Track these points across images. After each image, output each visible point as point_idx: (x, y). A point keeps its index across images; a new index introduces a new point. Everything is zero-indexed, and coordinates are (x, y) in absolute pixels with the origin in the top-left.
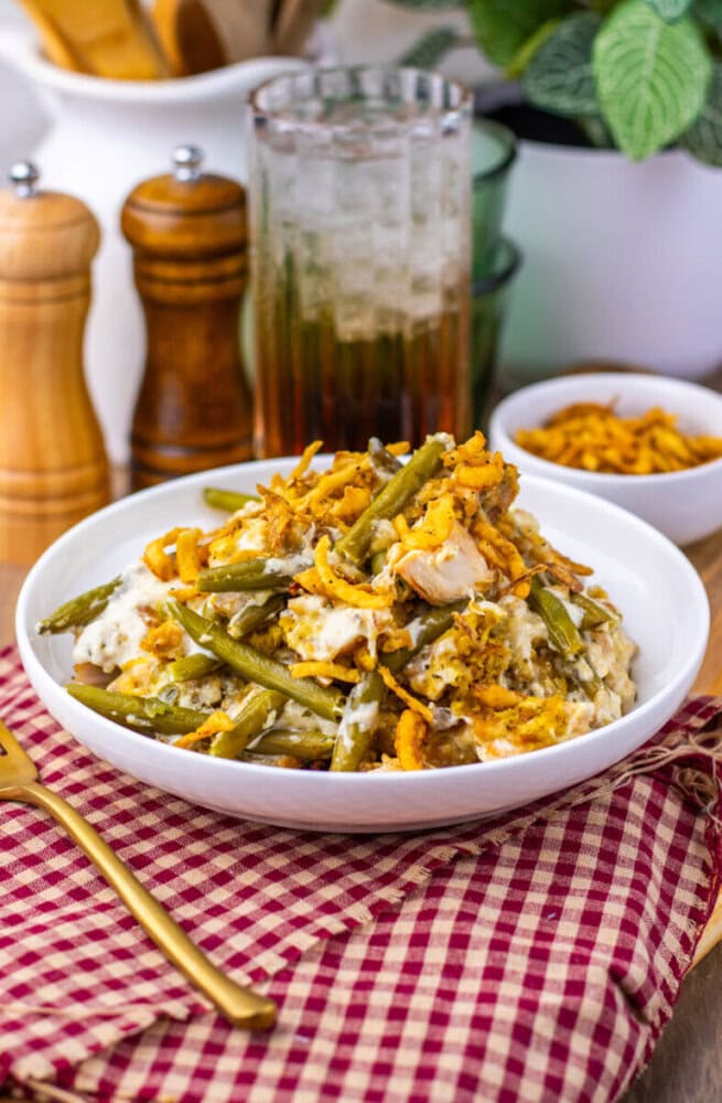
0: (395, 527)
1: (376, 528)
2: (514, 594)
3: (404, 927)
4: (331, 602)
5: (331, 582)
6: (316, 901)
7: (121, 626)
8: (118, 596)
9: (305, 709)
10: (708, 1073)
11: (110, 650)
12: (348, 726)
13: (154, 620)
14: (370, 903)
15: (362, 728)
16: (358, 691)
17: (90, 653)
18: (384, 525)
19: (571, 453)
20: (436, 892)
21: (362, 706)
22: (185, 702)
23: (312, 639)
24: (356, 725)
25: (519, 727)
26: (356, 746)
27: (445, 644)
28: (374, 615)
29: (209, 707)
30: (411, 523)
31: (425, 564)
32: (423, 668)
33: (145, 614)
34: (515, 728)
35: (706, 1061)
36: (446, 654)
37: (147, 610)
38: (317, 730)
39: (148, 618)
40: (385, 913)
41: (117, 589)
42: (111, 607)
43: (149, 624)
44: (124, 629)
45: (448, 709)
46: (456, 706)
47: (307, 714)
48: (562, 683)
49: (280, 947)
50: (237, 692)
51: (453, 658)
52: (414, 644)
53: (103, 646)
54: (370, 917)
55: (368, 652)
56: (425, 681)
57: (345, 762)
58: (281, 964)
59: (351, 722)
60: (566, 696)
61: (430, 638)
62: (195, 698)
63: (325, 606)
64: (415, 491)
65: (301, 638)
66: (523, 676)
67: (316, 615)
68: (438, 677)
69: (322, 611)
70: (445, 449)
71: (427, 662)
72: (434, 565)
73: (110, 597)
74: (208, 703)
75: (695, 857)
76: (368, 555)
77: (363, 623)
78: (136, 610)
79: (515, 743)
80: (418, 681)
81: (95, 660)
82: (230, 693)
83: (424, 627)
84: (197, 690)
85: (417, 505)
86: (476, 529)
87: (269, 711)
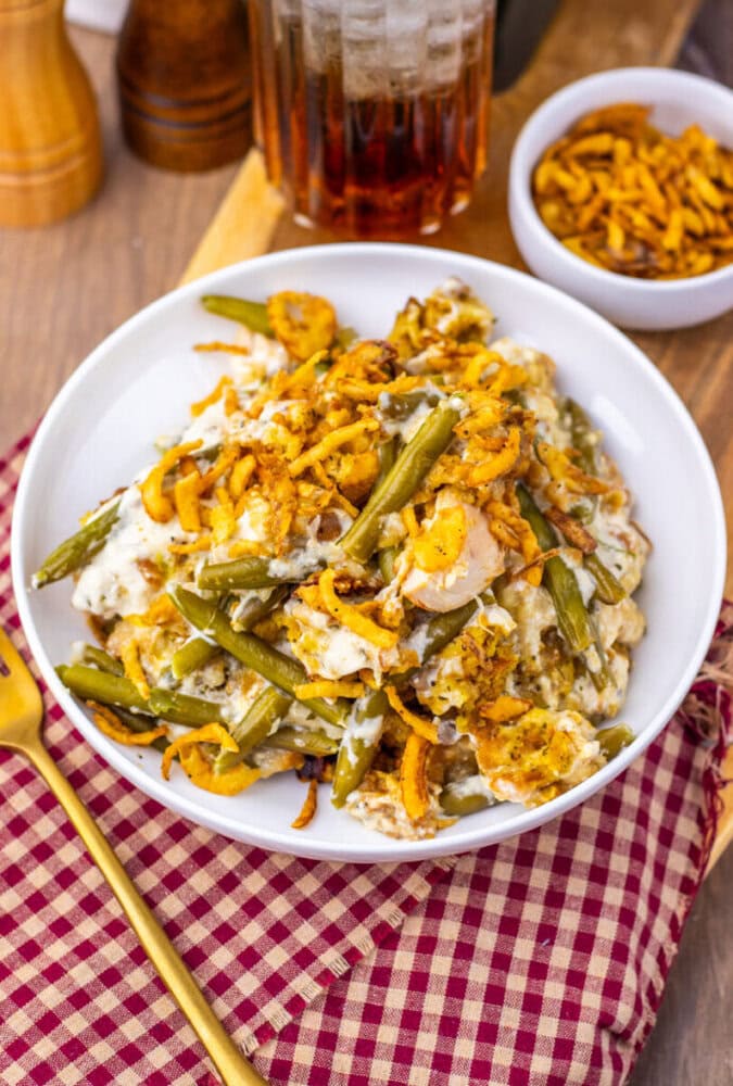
0: (403, 521)
1: (384, 525)
2: (525, 579)
3: (404, 960)
4: (334, 623)
5: (336, 610)
6: (320, 923)
7: (120, 579)
8: (116, 535)
9: (308, 712)
10: (686, 1062)
11: (110, 602)
12: (352, 739)
13: (155, 576)
14: (372, 926)
15: (367, 744)
16: (363, 703)
17: (90, 604)
18: (393, 520)
19: (597, 203)
20: (435, 909)
21: (367, 720)
22: (188, 688)
23: (317, 655)
24: (361, 741)
25: (523, 756)
26: (361, 761)
27: (451, 663)
28: (380, 658)
29: (212, 690)
30: (420, 513)
31: (434, 591)
32: (430, 685)
33: (145, 569)
34: (519, 756)
35: (685, 1046)
36: (453, 676)
37: (146, 564)
38: (322, 731)
39: (148, 575)
40: (387, 938)
41: (114, 527)
42: (110, 548)
43: (150, 580)
44: (125, 581)
45: (452, 722)
46: (461, 722)
47: (312, 717)
48: (568, 669)
49: (285, 995)
50: (240, 671)
51: (459, 681)
52: (421, 660)
53: (103, 598)
54: (371, 944)
55: (374, 679)
56: (431, 698)
57: (349, 778)
58: (287, 1018)
59: (356, 737)
60: (573, 683)
61: (436, 649)
62: (198, 681)
63: (330, 627)
64: (426, 471)
65: (305, 651)
66: (530, 671)
67: (320, 632)
68: (442, 699)
69: (327, 630)
70: (459, 419)
71: (432, 677)
72: (444, 589)
73: (108, 536)
74: (212, 686)
75: (692, 805)
76: (375, 551)
77: (368, 658)
78: (135, 565)
79: (519, 785)
80: (424, 696)
81: (96, 610)
82: (234, 674)
83: (431, 640)
84: (200, 673)
85: (427, 491)
86: (489, 509)
87: (273, 721)
